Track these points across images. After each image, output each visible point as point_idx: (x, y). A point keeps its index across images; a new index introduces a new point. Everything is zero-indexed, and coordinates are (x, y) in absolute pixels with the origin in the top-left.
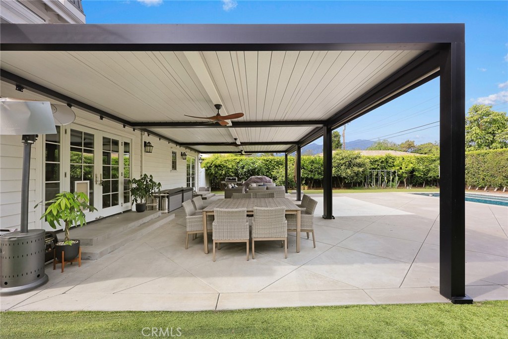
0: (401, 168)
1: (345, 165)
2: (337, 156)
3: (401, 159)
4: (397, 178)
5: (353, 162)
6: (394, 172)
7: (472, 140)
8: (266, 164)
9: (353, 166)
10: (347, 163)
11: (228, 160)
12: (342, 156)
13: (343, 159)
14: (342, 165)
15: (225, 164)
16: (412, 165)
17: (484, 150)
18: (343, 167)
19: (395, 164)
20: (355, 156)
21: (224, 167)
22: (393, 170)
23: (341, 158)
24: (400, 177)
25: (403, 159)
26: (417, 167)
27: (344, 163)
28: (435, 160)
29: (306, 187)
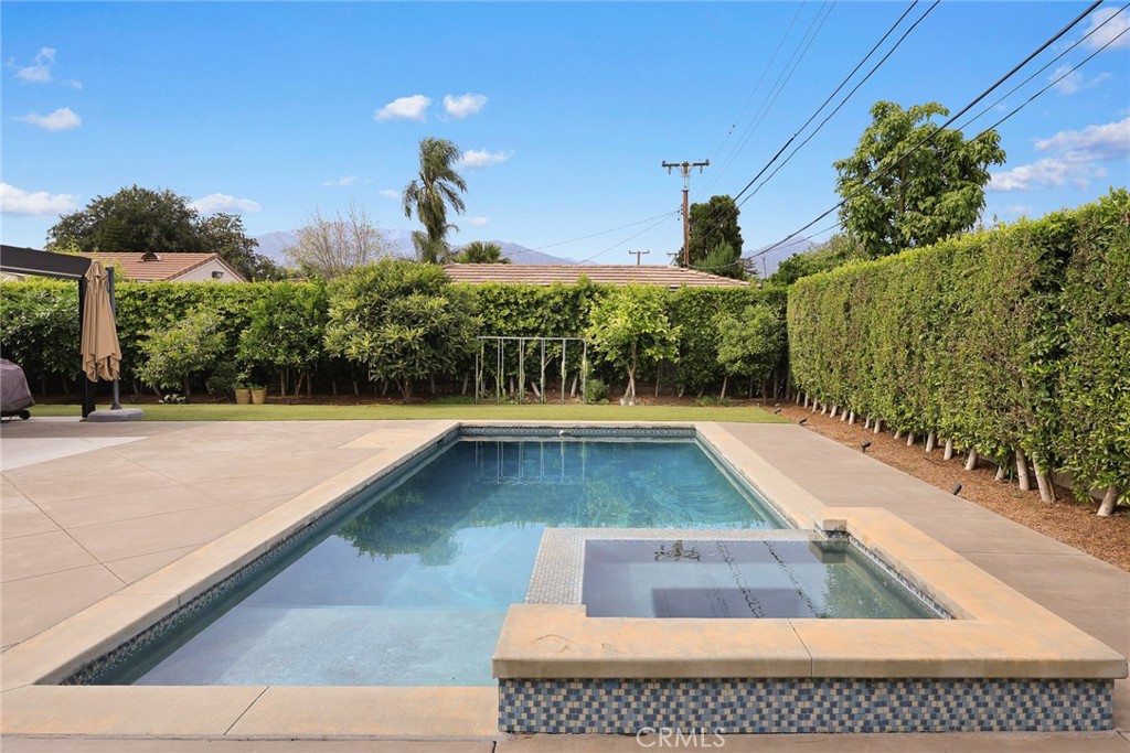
29: (258, 394)
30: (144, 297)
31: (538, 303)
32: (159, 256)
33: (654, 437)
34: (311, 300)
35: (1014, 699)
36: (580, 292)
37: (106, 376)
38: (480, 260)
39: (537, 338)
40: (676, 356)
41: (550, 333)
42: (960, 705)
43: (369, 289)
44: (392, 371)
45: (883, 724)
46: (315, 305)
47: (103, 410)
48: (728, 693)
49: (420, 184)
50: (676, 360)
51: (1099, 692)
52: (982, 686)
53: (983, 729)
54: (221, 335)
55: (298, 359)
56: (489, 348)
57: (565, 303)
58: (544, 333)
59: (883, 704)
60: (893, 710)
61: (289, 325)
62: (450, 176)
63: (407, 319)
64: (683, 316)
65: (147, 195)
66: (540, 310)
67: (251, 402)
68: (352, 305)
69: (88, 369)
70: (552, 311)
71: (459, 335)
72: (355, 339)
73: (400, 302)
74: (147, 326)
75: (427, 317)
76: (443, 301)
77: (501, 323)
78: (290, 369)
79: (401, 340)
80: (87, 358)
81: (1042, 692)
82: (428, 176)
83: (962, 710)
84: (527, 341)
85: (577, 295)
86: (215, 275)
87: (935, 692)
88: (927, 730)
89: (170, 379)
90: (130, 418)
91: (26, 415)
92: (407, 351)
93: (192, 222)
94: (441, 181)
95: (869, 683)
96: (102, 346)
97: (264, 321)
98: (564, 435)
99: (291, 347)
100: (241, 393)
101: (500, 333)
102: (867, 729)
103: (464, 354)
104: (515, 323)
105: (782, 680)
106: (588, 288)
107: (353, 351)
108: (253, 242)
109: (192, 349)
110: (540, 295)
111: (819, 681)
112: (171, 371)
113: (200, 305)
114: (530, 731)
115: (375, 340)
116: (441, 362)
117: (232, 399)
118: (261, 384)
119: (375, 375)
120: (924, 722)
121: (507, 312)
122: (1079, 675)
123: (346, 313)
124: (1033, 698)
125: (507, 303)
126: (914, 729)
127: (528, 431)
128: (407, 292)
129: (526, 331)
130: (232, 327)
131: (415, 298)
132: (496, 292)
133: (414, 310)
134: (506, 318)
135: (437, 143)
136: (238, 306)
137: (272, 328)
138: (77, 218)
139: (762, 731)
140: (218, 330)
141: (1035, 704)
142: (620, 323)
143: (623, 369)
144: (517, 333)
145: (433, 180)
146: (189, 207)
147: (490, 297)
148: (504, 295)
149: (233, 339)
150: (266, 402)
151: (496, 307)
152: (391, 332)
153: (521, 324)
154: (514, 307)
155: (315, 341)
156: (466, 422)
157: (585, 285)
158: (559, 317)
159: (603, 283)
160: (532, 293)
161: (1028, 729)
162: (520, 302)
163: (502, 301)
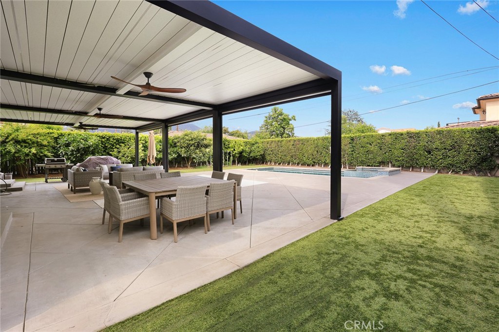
0: (234, 150)
1: (194, 146)
2: (186, 137)
3: (234, 142)
4: (232, 157)
5: (202, 143)
6: (230, 153)
7: (274, 131)
8: (102, 141)
9: (201, 146)
10: (196, 144)
11: (38, 134)
12: (191, 137)
13: (192, 140)
14: (191, 146)
15: (34, 139)
16: (242, 147)
17: (279, 139)
18: (192, 148)
19: (230, 146)
20: (202, 138)
21: (33, 143)
22: (228, 151)
23: (190, 139)
24: (234, 156)
25: (235, 142)
26: (245, 148)
27: (193, 144)
28: (253, 144)
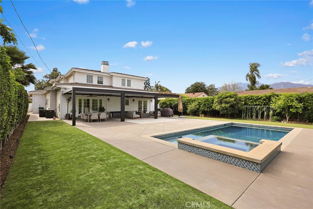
29: (203, 115)
30: (189, 100)
31: (259, 99)
32: (195, 93)
33: (281, 130)
34: (211, 100)
35: (240, 162)
36: (271, 95)
37: (181, 111)
38: (263, 89)
39: (259, 106)
40: (301, 111)
41: (263, 105)
42: (231, 160)
43: (220, 97)
44: (224, 112)
45: (220, 160)
46: (212, 101)
47: (181, 116)
48: (200, 149)
49: (250, 73)
50: (301, 112)
51: (257, 165)
52: (235, 158)
53: (235, 165)
54: (198, 106)
55: (208, 110)
56: (246, 108)
57: (267, 98)
58: (261, 105)
59: (220, 157)
60: (221, 158)
61: (208, 104)
62: (257, 70)
63: (226, 103)
64: (306, 101)
65: (199, 83)
66: (260, 100)
67: (202, 117)
68: (217, 100)
69: (179, 110)
70: (263, 100)
71: (238, 106)
72: (217, 106)
73: (225, 100)
74: (188, 104)
75: (230, 102)
76: (234, 99)
77: (250, 103)
78: (207, 111)
79: (225, 106)
80: (179, 109)
81: (245, 162)
82: (252, 71)
83: (232, 161)
84: (256, 107)
85: (270, 96)
86: (203, 96)
87: (227, 157)
88: (226, 163)
89: (191, 112)
90: (183, 117)
91: (173, 116)
92: (226, 109)
93: (205, 86)
94: (255, 72)
95: (218, 153)
96: (181, 107)
97: (204, 103)
98: (255, 127)
99: (208, 108)
100: (200, 115)
101: (250, 105)
102: (217, 160)
103: (240, 110)
104: (253, 103)
105: (206, 150)
106: (273, 95)
107: (217, 108)
108: (217, 89)
109: (193, 108)
110: (260, 97)
111: (211, 151)
112: (191, 111)
113: (195, 101)
114: (180, 149)
115: (220, 107)
116: (235, 111)
117: (199, 116)
118: (203, 114)
119: (221, 113)
120: (226, 161)
121: (251, 101)
122: (253, 161)
123: (216, 102)
124: (244, 163)
125: (252, 99)
126: (224, 162)
127: (247, 125)
128: (227, 97)
129: (256, 105)
130: (199, 104)
131: (229, 98)
132: (249, 97)
133: (228, 101)
134: (251, 102)
135: (254, 64)
136: (201, 101)
137: (205, 104)
138: (189, 88)
139: (204, 156)
140: (198, 105)
141: (244, 164)
142: (280, 103)
143: (285, 114)
144: (254, 105)
145: (253, 72)
146: (205, 84)
147: (247, 98)
148: (251, 97)
149: (200, 106)
150: (204, 117)
151: (249, 100)
152: (223, 105)
153: (255, 103)
154: (253, 100)
155: (211, 107)
156: (233, 122)
157: (272, 94)
158: (265, 102)
159: (277, 93)
160: (258, 96)
161: (243, 168)
162: (255, 98)
163: (250, 98)
